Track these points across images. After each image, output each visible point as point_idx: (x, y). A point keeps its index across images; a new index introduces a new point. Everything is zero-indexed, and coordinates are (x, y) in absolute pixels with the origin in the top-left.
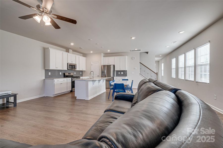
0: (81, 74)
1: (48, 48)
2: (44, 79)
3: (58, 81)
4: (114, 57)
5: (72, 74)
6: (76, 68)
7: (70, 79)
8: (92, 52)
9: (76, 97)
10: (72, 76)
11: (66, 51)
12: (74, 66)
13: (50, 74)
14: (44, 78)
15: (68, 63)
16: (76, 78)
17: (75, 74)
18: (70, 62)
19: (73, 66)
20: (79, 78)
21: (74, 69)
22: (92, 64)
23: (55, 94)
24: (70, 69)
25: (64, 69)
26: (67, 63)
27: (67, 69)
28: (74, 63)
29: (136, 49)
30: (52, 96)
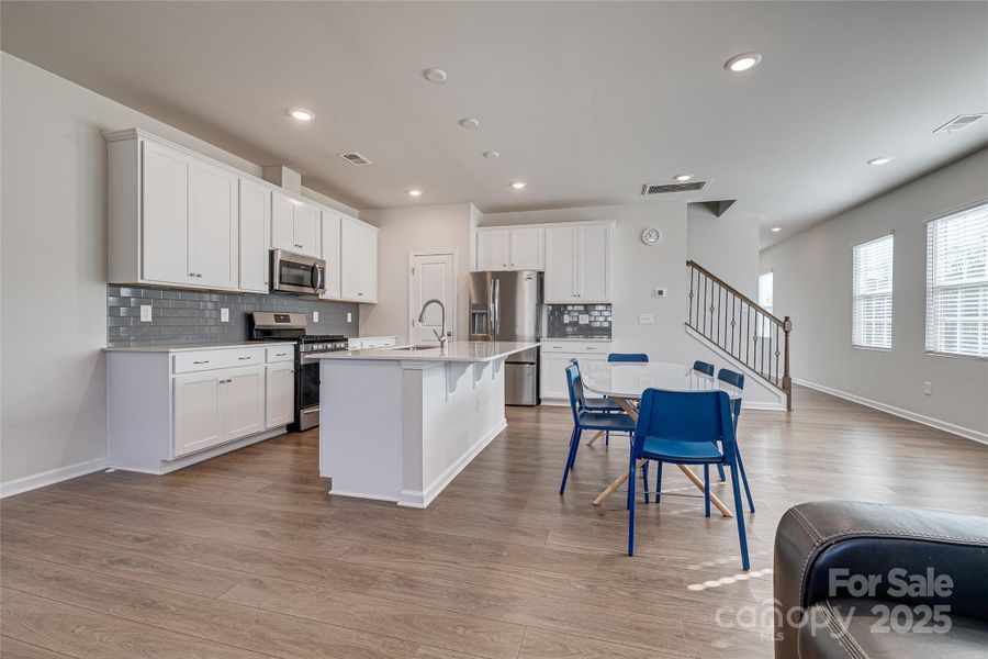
0: (349, 320)
1: (132, 135)
2: (104, 352)
3: (199, 367)
4: (538, 229)
5: (296, 321)
6: (322, 287)
7: (287, 348)
8: (415, 193)
9: (328, 482)
10: (296, 335)
11: (264, 173)
12: (313, 269)
13: (149, 319)
14: (105, 346)
15: (272, 253)
16: (320, 346)
17: (316, 319)
18: (286, 246)
19: (307, 274)
20: (338, 345)
21: (310, 290)
22: (411, 266)
23: (179, 453)
24: (285, 287)
25: (247, 287)
26: (268, 248)
27: (265, 289)
28: (310, 251)
29: (684, 179)
30: (159, 473)
